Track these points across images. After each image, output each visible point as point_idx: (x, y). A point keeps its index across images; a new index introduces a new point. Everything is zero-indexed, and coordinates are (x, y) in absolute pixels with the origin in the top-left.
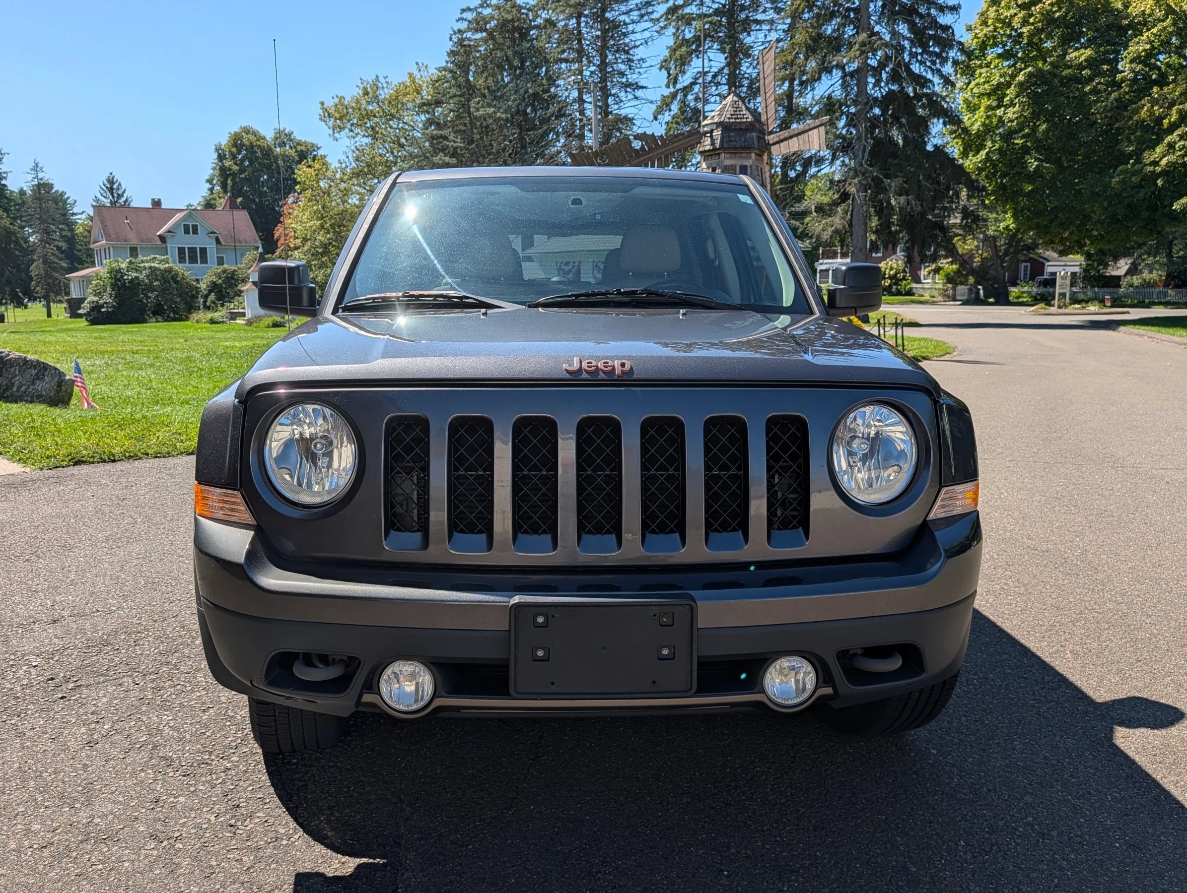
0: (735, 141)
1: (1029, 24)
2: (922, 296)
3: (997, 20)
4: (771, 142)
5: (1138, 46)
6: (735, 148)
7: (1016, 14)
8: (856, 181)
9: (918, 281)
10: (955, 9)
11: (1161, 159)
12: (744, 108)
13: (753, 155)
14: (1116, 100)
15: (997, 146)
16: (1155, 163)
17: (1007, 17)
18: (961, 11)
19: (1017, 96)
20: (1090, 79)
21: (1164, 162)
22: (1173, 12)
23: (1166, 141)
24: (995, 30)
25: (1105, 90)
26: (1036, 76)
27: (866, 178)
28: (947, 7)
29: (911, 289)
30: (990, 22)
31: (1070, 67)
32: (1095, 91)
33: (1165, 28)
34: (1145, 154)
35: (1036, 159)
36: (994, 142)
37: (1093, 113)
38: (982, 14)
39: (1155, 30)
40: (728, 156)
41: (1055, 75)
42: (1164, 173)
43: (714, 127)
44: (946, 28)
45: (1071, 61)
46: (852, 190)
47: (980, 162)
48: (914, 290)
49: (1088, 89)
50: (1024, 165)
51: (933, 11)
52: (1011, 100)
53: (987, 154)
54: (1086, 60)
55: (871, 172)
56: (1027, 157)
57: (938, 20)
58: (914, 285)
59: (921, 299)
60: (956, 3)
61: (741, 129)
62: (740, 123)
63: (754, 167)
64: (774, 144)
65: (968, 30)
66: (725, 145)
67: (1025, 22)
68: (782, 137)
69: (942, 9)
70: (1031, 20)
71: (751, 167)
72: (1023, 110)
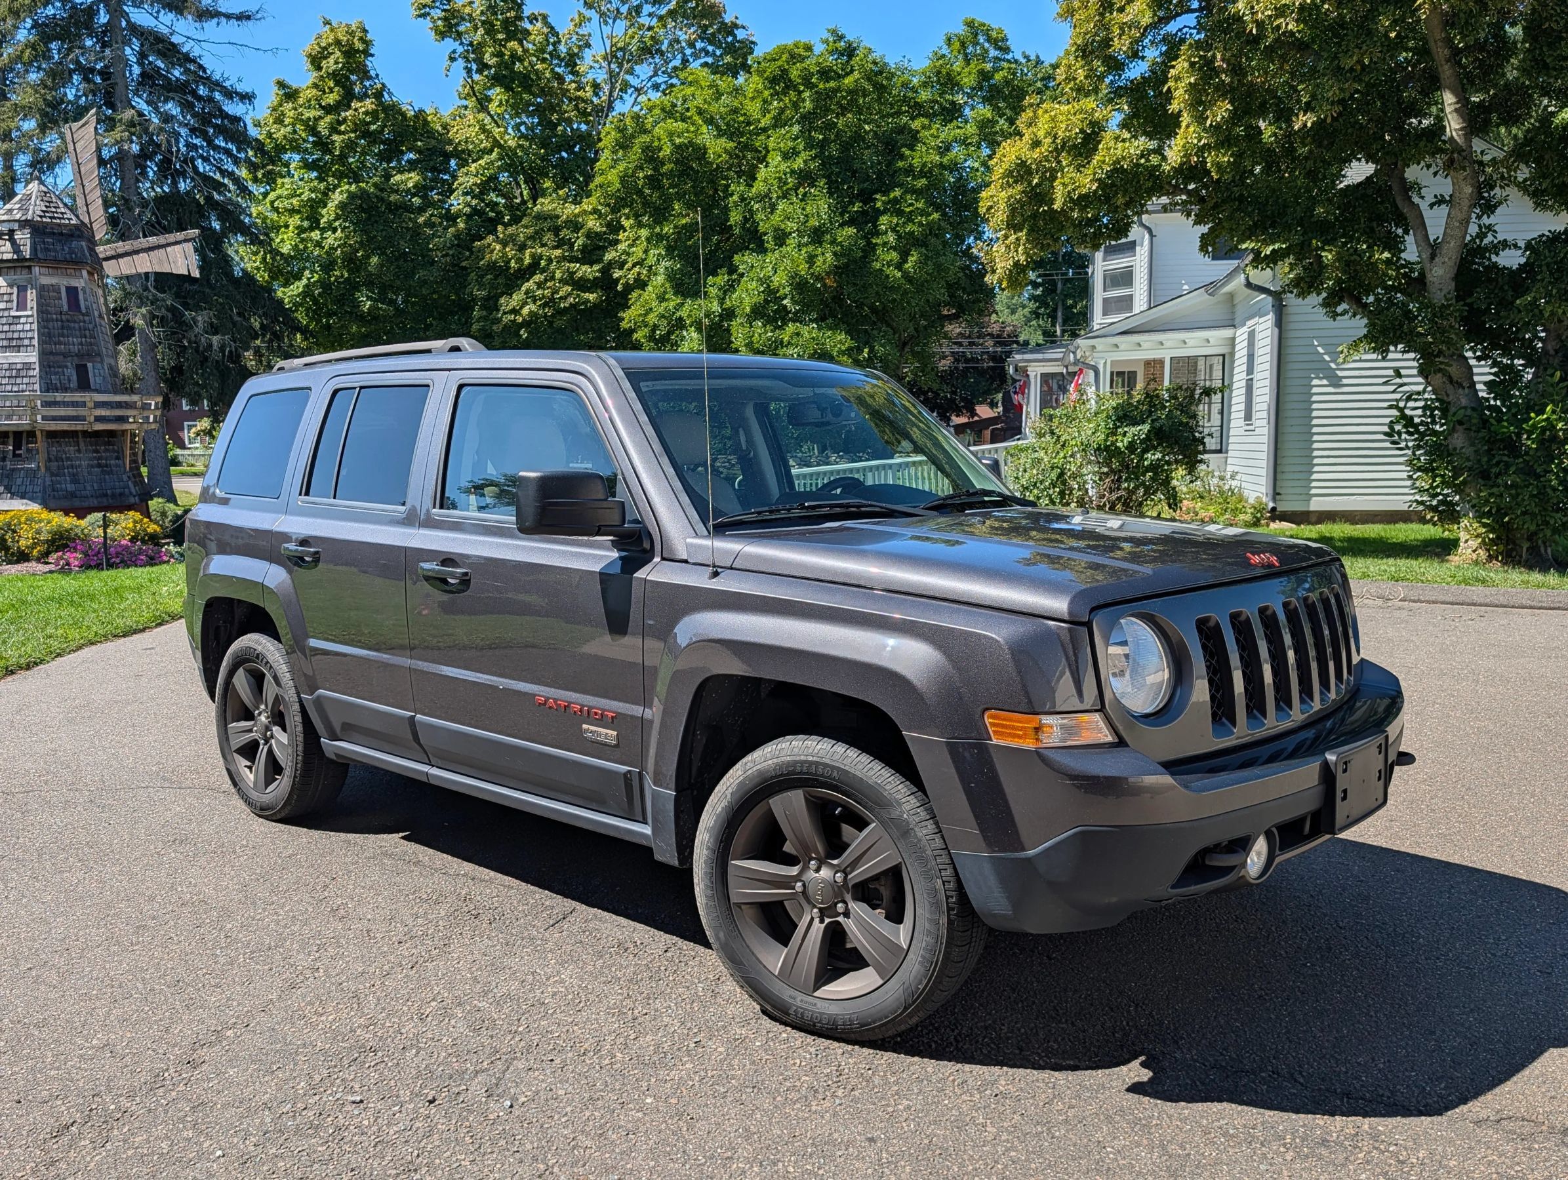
0: (55, 251)
1: (340, 133)
2: (192, 465)
3: (297, 119)
4: (101, 256)
5: (469, 177)
6: (56, 260)
7: (321, 118)
8: (144, 310)
9: (182, 446)
10: (247, 97)
11: (521, 308)
12: (61, 205)
13: (85, 273)
14: (454, 236)
15: (316, 276)
16: (514, 311)
17: (309, 119)
18: (256, 102)
19: (337, 218)
20: (421, 210)
21: (525, 311)
22: (500, 146)
23: (523, 288)
24: (295, 132)
25: (441, 224)
26: (360, 198)
27: (159, 308)
28: (237, 93)
29: (176, 456)
30: (287, 121)
31: (397, 191)
32: (429, 224)
33: (492, 162)
34: (502, 300)
35: (369, 298)
36: (312, 272)
37: (431, 250)
38: (274, 110)
39: (482, 162)
40: (43, 270)
41: (382, 200)
42: (526, 324)
43: (16, 226)
44: (236, 120)
45: (397, 184)
46: (138, 322)
47: (299, 295)
48: (180, 458)
49: (421, 220)
50: (356, 305)
51: (217, 96)
52: (330, 223)
53: (307, 286)
54: (414, 187)
55: (164, 300)
56: (358, 294)
57: (225, 108)
58: (178, 451)
59: (193, 469)
60: (249, 90)
61: (61, 234)
62: (59, 225)
63: (88, 291)
64: (107, 259)
65: (255, 126)
66: (40, 255)
67: (334, 130)
68: (120, 251)
69: (230, 94)
70: (343, 128)
71: (83, 289)
72: (347, 237)
